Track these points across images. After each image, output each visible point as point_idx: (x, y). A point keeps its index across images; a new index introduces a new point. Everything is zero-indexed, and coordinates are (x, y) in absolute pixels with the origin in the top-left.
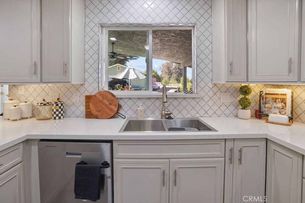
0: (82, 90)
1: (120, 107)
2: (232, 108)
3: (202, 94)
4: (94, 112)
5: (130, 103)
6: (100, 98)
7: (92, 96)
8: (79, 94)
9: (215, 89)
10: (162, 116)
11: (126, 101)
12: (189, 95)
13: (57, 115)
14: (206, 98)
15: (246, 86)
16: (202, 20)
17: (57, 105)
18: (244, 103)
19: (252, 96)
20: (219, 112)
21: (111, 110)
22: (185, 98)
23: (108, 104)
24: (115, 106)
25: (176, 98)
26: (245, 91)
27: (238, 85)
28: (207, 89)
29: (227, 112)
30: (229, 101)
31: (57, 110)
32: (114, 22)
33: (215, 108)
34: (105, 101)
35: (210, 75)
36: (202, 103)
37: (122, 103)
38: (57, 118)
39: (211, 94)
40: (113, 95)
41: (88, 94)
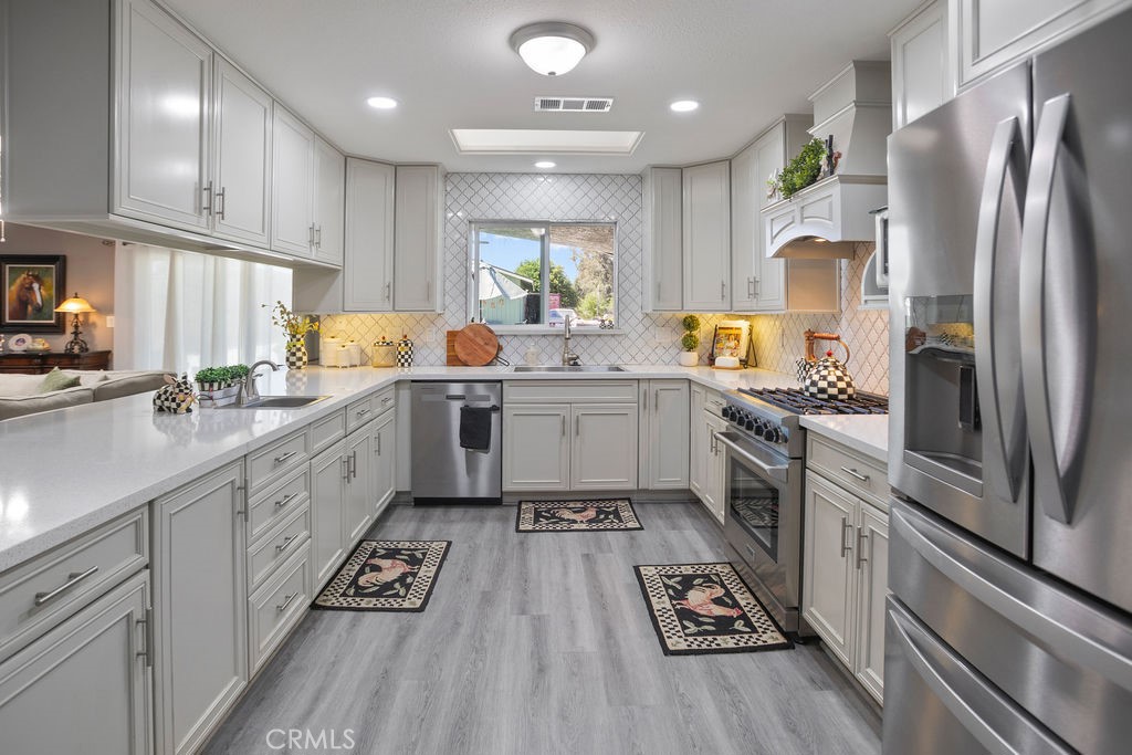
0: (440, 322)
1: (500, 348)
2: (674, 351)
3: (626, 329)
4: (462, 356)
5: (515, 342)
6: (471, 334)
7: (457, 332)
8: (434, 330)
9: (647, 322)
10: (564, 361)
11: (509, 339)
12: (607, 331)
13: (406, 360)
14: (633, 335)
15: (691, 317)
16: (626, 215)
17: (407, 345)
18: (689, 344)
19: (703, 332)
20: (653, 358)
21: (487, 352)
22: (599, 336)
23: (482, 343)
24: (494, 346)
25: (585, 336)
26: (690, 324)
27: (683, 315)
28: (633, 321)
29: (667, 358)
30: (670, 340)
31: (407, 353)
32: (490, 217)
33: (647, 351)
34: (479, 340)
35: (639, 299)
36: (626, 343)
37: (502, 342)
38: (406, 364)
39: (640, 329)
40: (491, 331)
41: (451, 329)
